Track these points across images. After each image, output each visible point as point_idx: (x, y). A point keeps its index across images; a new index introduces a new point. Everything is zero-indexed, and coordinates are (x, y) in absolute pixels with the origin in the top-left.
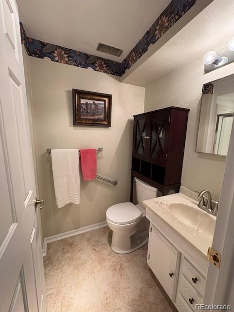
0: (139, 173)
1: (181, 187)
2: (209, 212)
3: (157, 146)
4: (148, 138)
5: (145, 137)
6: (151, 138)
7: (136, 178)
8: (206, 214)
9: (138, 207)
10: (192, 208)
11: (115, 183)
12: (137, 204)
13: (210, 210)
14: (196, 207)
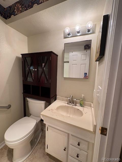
0: (31, 94)
1: (57, 96)
2: (73, 105)
3: (43, 75)
4: (36, 70)
5: (34, 70)
6: (38, 70)
7: (27, 98)
8: (72, 107)
9: (31, 118)
10: (66, 106)
11: (9, 107)
12: (31, 115)
13: (73, 104)
14: (67, 105)
